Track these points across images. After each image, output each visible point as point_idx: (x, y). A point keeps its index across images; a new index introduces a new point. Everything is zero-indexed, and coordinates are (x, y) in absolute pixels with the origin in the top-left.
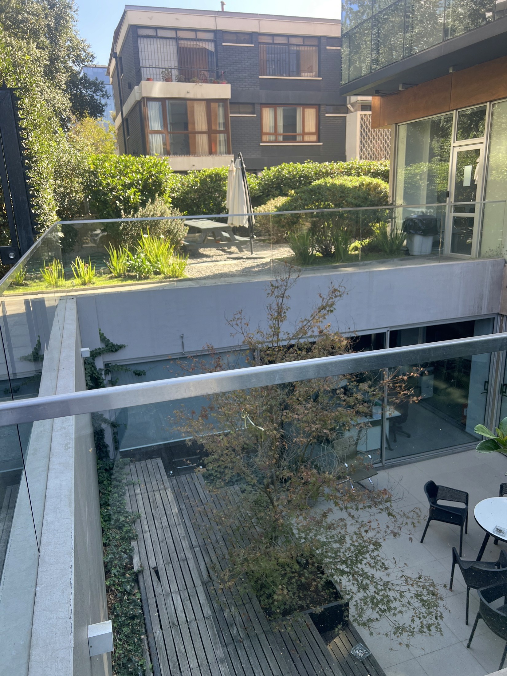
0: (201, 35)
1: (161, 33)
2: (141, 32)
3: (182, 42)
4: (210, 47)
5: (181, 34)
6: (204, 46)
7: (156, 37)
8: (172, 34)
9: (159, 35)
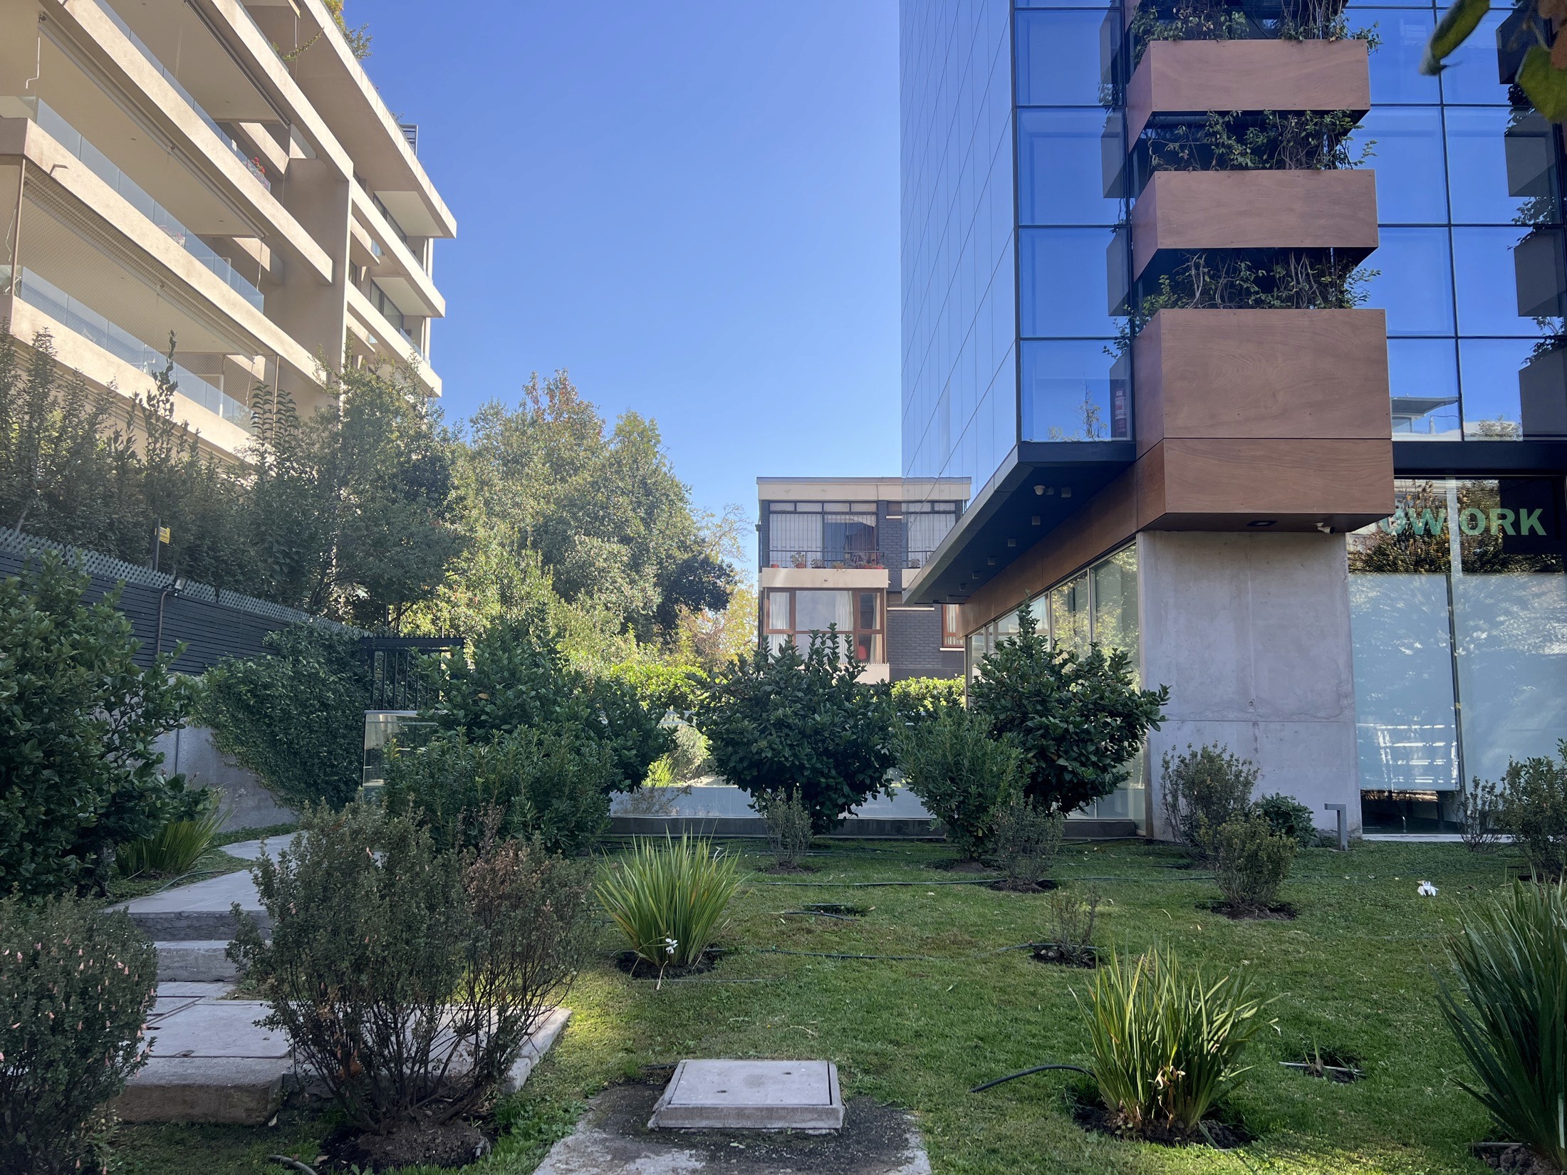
0: (856, 508)
1: (801, 508)
2: (774, 507)
3: (830, 517)
4: (870, 521)
5: (828, 508)
6: (861, 520)
7: (795, 512)
8: (818, 508)
9: (798, 510)
